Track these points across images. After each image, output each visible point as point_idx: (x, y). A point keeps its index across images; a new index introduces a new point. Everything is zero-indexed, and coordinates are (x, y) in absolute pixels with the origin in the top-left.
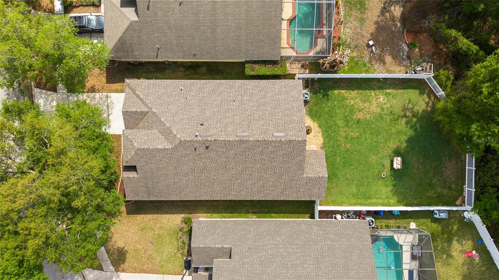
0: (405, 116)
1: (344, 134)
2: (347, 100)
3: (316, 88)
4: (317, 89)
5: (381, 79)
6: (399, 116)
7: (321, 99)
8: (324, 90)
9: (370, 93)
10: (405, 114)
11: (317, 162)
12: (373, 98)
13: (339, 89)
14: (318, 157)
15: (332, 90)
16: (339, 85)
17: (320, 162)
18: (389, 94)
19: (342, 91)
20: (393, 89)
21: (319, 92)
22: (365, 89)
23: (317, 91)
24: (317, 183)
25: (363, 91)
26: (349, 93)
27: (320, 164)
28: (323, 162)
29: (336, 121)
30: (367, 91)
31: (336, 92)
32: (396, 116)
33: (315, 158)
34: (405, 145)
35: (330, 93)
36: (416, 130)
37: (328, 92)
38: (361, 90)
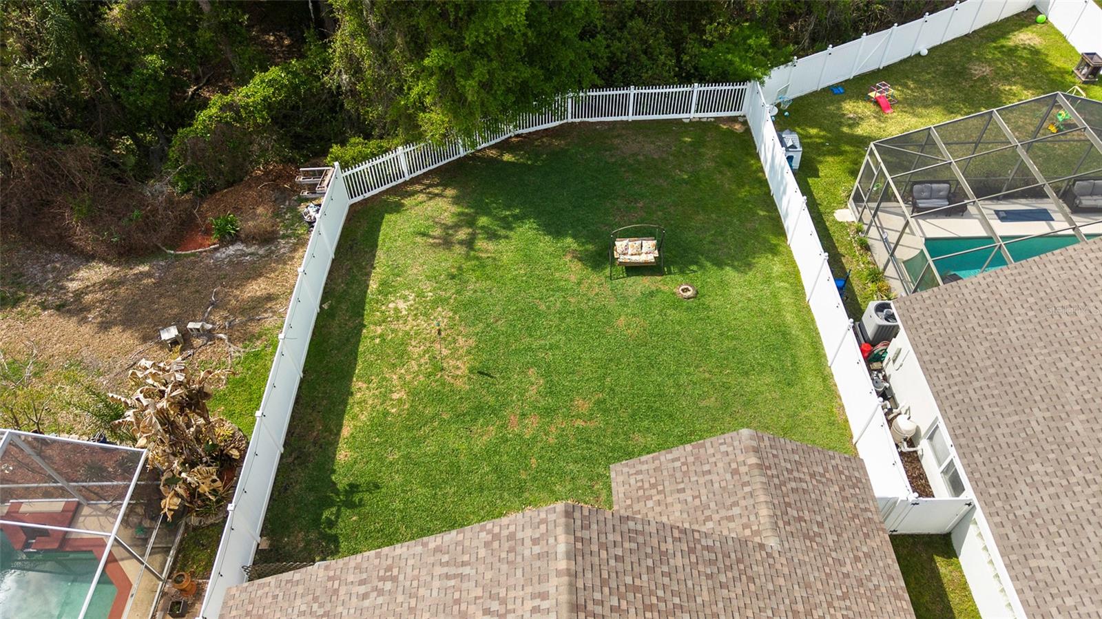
0: (469, 244)
1: (533, 422)
2: (386, 414)
3: (308, 543)
4: (312, 536)
5: (325, 306)
6: (468, 257)
7: (363, 517)
8: (327, 503)
9: (373, 338)
10: (461, 243)
11: (683, 490)
12: (393, 331)
13: (334, 444)
14: (653, 486)
15: (334, 472)
16: (315, 443)
17: (679, 475)
18: (384, 283)
19: (346, 432)
20: (368, 275)
21: (331, 524)
22: (353, 355)
23: (325, 537)
24: (793, 485)
25: (360, 362)
26: (357, 409)
27: (685, 474)
28: (673, 460)
29: (476, 449)
30: (361, 349)
31: (343, 455)
32: (467, 265)
33: (659, 503)
34: (569, 240)
35: (341, 480)
36: (519, 218)
37: (340, 487)
38: (354, 369)
